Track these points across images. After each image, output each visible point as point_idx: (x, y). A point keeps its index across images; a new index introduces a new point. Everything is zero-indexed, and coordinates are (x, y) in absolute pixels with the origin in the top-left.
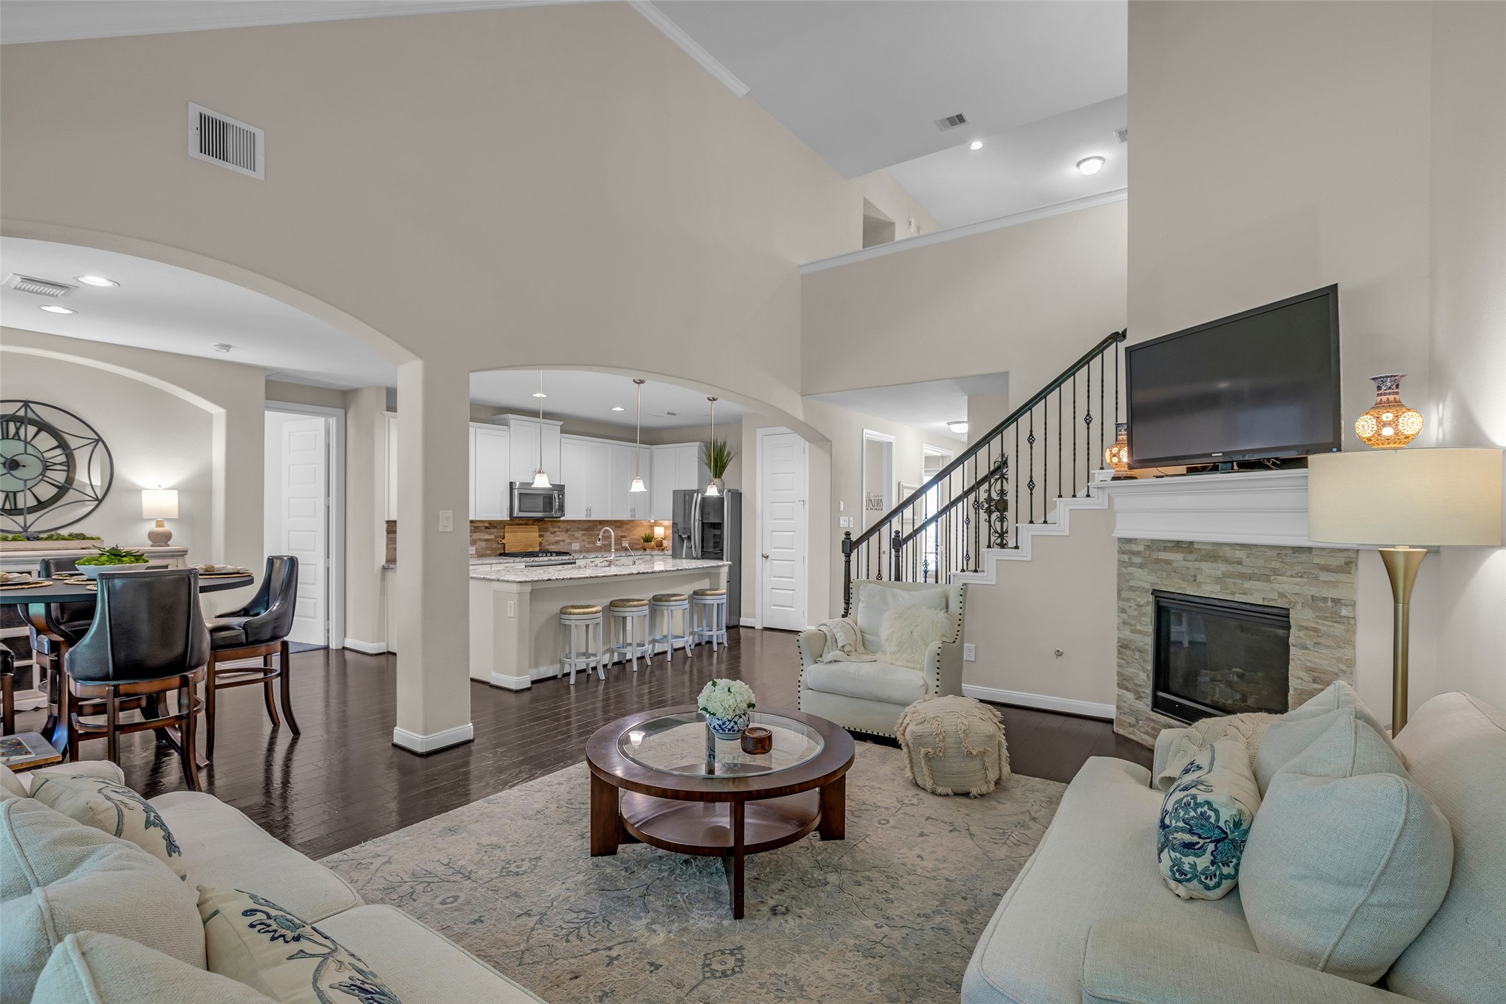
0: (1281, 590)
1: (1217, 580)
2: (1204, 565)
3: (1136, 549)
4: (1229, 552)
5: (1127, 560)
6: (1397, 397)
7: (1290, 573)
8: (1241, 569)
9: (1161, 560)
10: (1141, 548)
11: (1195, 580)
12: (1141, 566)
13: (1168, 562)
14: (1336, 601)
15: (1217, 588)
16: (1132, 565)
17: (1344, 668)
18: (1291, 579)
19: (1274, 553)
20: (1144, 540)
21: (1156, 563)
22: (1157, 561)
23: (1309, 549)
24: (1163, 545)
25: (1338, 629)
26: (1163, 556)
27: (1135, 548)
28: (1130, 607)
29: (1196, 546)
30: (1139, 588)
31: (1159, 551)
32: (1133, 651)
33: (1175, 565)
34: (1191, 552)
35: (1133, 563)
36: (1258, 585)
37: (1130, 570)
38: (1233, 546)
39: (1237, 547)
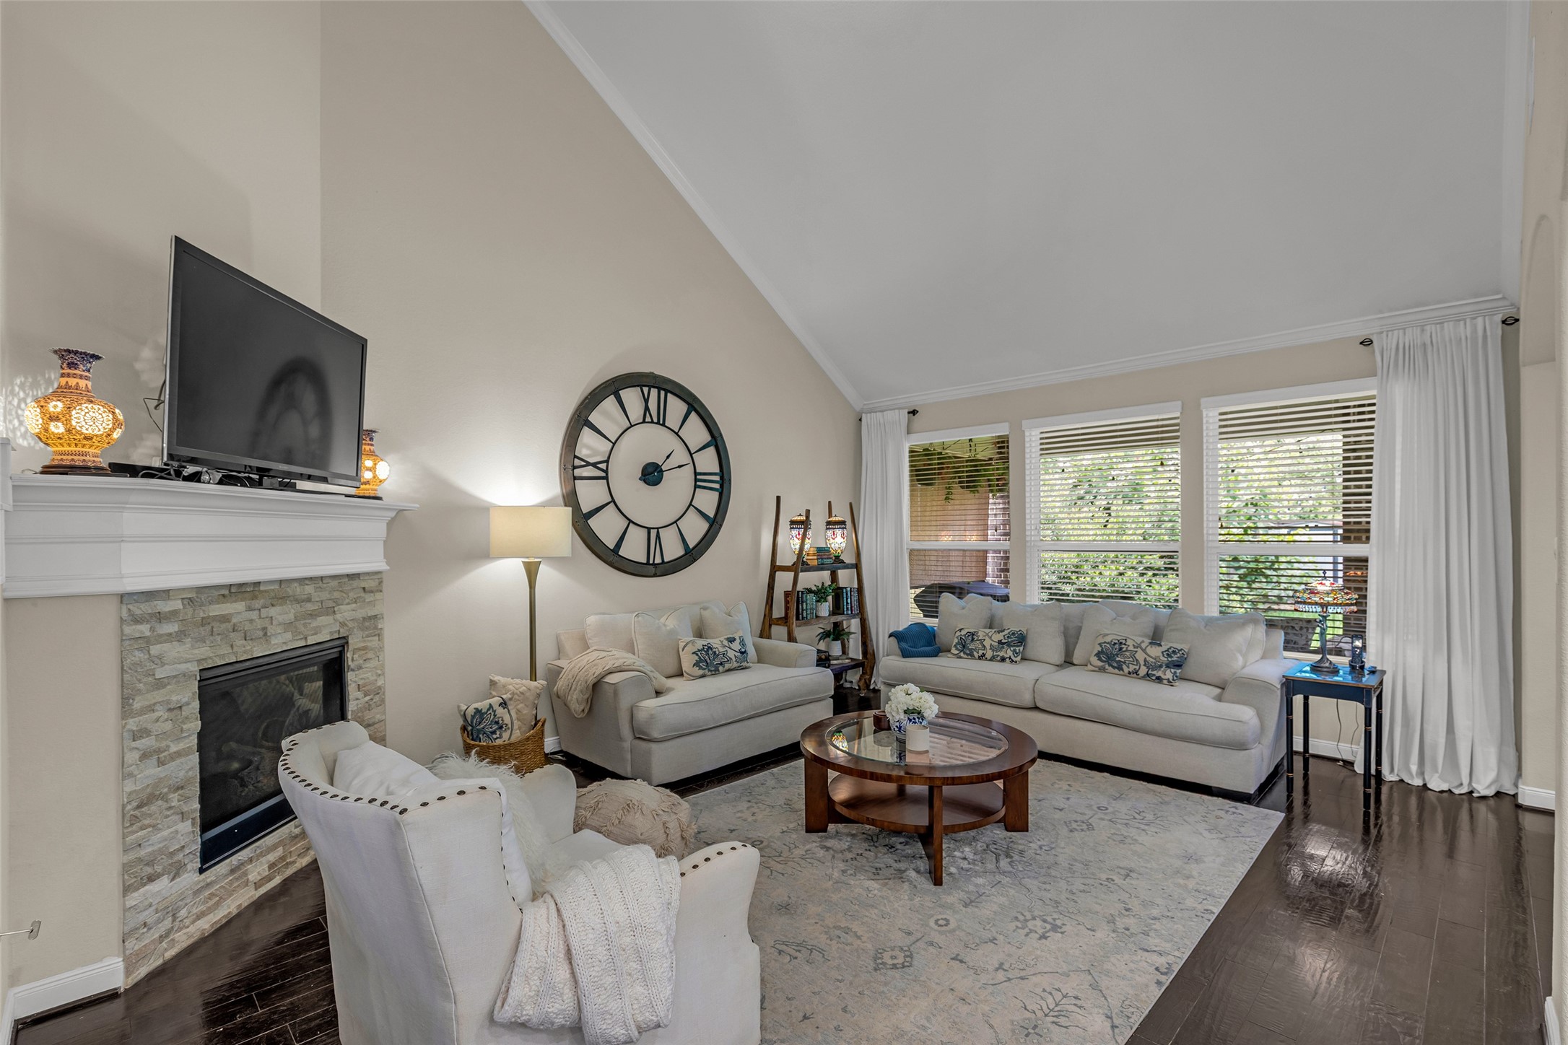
0: (341, 620)
1: (288, 626)
2: (273, 612)
3: (167, 609)
4: (297, 589)
5: (148, 634)
6: (372, 448)
7: (347, 601)
8: (310, 606)
9: (215, 618)
10: (177, 605)
11: (265, 634)
12: (179, 637)
13: (225, 619)
14: (375, 617)
15: (289, 636)
16: (162, 639)
17: (379, 672)
18: (349, 606)
19: (334, 583)
20: (184, 589)
21: (203, 625)
22: (205, 622)
23: (356, 576)
24: (216, 593)
25: (374, 642)
26: (217, 610)
27: (165, 607)
28: (157, 720)
29: (262, 588)
30: (175, 677)
31: (211, 603)
32: (163, 797)
33: (234, 620)
34: (255, 598)
35: (161, 636)
36: (322, 620)
37: (155, 650)
38: (302, 581)
39: (307, 582)
